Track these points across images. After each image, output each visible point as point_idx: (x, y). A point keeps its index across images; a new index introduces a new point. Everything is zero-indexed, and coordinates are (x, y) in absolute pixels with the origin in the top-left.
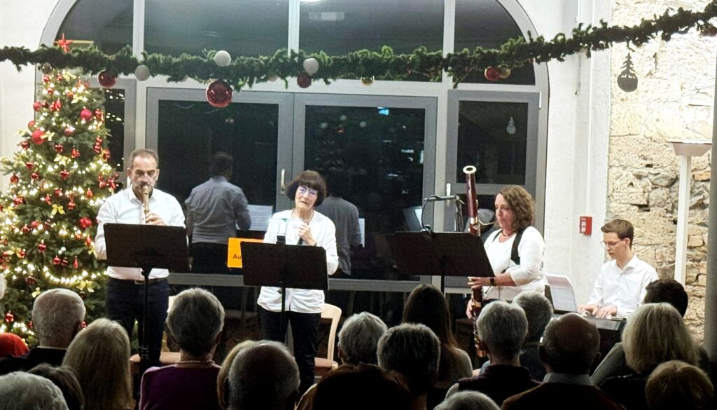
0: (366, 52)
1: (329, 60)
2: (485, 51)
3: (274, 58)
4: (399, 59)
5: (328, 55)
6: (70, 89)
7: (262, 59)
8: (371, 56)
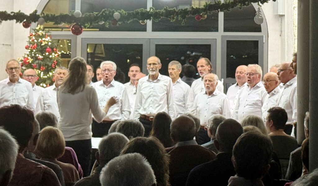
0: (143, 10)
1: (125, 13)
2: (195, 7)
3: (101, 13)
4: (157, 12)
5: (125, 11)
6: (42, 39)
7: (95, 14)
8: (145, 11)
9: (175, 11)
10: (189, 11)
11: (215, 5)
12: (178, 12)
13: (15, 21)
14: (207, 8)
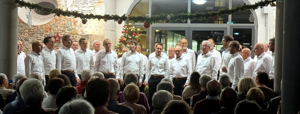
1: (174, 16)
2: (214, 12)
3: (160, 16)
4: (191, 15)
6: (131, 28)
7: (157, 16)
8: (185, 14)
9: (202, 15)
10: (210, 15)
11: (225, 11)
12: (203, 15)
13: (114, 20)
14: (221, 12)
